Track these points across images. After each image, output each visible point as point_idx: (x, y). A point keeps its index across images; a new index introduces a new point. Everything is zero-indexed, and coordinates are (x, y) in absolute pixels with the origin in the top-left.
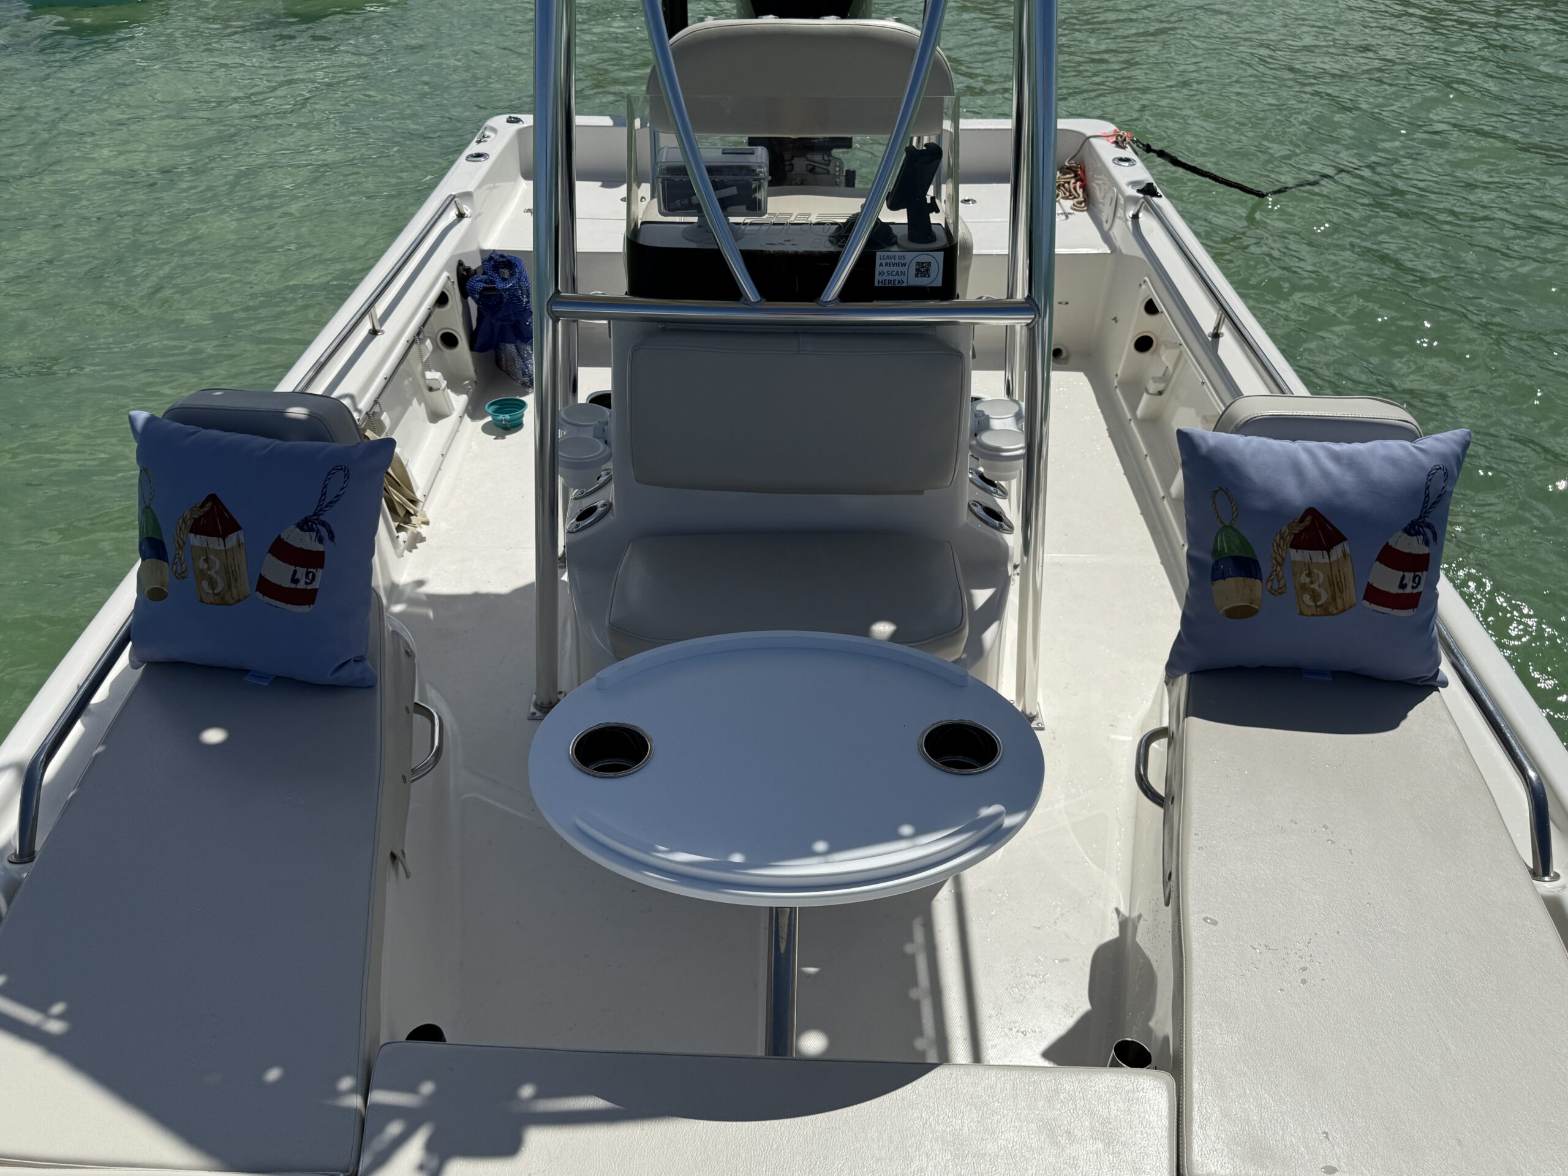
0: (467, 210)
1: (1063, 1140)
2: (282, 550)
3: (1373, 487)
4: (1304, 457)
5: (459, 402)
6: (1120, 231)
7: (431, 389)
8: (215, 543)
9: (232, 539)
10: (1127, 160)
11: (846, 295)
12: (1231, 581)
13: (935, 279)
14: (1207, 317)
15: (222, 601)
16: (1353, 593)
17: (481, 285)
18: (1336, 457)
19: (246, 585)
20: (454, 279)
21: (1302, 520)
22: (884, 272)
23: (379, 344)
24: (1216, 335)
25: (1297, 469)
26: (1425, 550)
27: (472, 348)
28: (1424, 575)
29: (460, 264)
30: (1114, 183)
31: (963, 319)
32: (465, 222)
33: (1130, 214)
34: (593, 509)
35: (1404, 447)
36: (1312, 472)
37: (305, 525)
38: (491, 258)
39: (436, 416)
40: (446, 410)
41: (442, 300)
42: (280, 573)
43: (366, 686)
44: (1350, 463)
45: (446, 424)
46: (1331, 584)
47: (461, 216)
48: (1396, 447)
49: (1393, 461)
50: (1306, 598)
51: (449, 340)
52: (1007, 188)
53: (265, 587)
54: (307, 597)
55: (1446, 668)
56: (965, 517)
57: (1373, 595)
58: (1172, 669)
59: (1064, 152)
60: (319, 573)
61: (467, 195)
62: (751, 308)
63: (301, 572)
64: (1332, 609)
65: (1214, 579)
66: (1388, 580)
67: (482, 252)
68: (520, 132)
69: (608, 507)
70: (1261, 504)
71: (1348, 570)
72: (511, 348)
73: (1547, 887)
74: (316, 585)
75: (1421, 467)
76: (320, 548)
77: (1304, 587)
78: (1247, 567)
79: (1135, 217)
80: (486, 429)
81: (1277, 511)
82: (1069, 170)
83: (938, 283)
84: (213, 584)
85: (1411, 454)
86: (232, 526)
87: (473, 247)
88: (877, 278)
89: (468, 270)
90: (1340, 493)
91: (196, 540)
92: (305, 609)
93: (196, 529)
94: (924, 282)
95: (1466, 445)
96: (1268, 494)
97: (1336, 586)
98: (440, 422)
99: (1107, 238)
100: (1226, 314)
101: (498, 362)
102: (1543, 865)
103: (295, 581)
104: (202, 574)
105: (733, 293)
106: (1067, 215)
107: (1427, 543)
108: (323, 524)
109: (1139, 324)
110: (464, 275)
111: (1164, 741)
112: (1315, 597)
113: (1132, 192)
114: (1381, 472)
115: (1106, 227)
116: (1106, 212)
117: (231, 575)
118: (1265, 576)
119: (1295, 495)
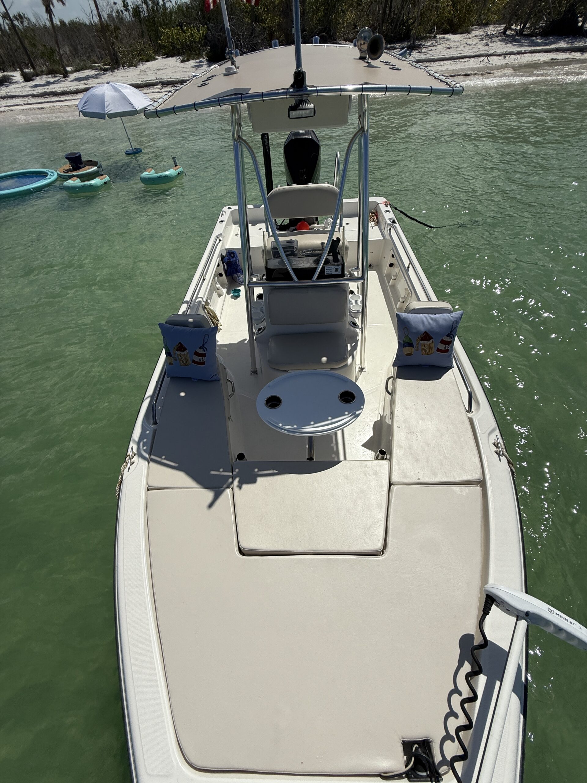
0: (221, 239)
1: (367, 475)
2: (196, 354)
3: (440, 326)
4: (425, 319)
5: (225, 291)
6: (386, 232)
7: (218, 289)
8: (182, 353)
9: (186, 352)
10: (388, 211)
11: (318, 278)
12: (407, 348)
13: (340, 272)
14: (406, 263)
15: (185, 365)
16: (434, 350)
17: (227, 260)
18: (432, 319)
19: (190, 361)
20: (221, 260)
21: (423, 334)
22: (327, 272)
23: (206, 282)
24: (408, 267)
25: (423, 322)
26: (450, 340)
27: (226, 276)
28: (450, 345)
29: (221, 254)
30: (384, 218)
31: (346, 282)
32: (221, 242)
33: (388, 229)
34: (261, 328)
35: (448, 316)
36: (426, 323)
37: (201, 348)
38: (228, 252)
39: (220, 296)
40: (222, 294)
41: (218, 265)
42: (197, 359)
43: (218, 380)
44: (435, 320)
45: (222, 297)
46: (429, 348)
47: (220, 240)
48: (446, 315)
49: (445, 320)
50: (423, 351)
51: (221, 275)
52: (357, 219)
53: (194, 362)
54: (203, 363)
55: (454, 364)
56: (348, 326)
57: (438, 350)
58: (394, 365)
59: (372, 208)
60: (205, 358)
61: (221, 234)
62: (296, 282)
63: (201, 358)
64: (429, 353)
65: (403, 347)
66: (442, 347)
67: (226, 249)
68: (231, 212)
69: (265, 328)
70: (414, 331)
71: (433, 345)
72: (236, 275)
73: (470, 415)
74: (205, 361)
75: (451, 321)
76: (205, 353)
77: (423, 349)
78: (411, 345)
79: (390, 230)
80: (232, 297)
81: (418, 332)
82: (374, 213)
83: (340, 273)
84: (183, 362)
85: (450, 318)
86: (185, 349)
87: (224, 248)
88: (326, 273)
89: (223, 256)
90: (432, 328)
91: (178, 352)
92: (203, 366)
93: (177, 350)
94: (337, 273)
95: (462, 315)
96: (416, 328)
97: (430, 349)
98: (221, 297)
99: (383, 234)
100: (411, 263)
101: (233, 278)
102: (470, 410)
103: (200, 360)
104: (180, 360)
105: (291, 279)
106: (373, 227)
107: (451, 338)
108: (205, 347)
109: (390, 260)
110: (222, 257)
111: (392, 379)
112: (425, 351)
113: (389, 222)
114: (442, 322)
115: (383, 231)
116: (383, 227)
117: (186, 360)
118: (414, 347)
119: (422, 329)
